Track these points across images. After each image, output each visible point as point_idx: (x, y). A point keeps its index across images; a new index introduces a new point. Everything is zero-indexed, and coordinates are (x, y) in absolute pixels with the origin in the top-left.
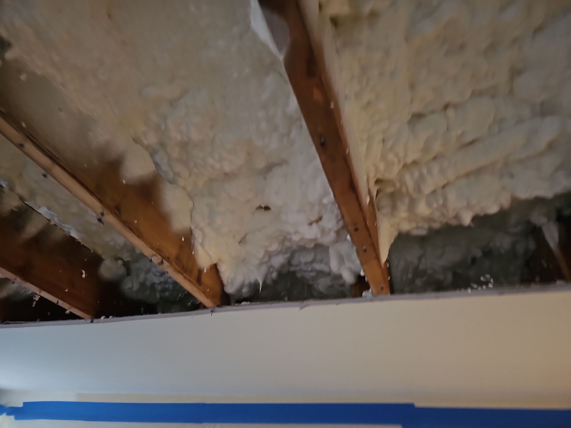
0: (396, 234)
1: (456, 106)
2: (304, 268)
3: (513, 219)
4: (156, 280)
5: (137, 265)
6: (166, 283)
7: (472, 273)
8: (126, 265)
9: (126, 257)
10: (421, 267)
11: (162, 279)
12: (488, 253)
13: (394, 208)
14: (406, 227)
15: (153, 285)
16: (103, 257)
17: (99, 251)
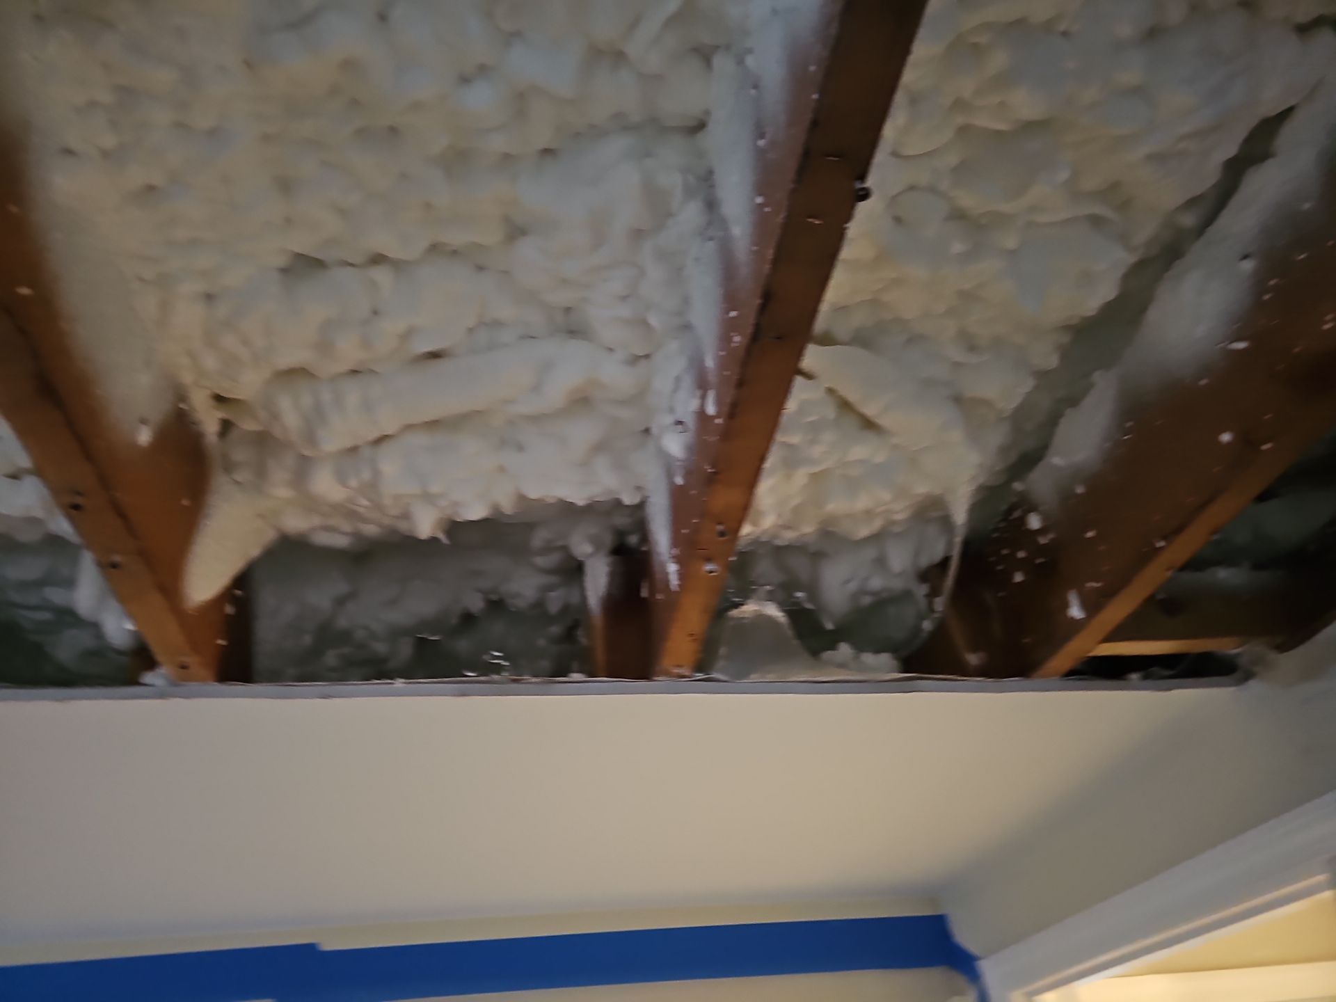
0: (269, 536)
1: (397, 265)
2: (17, 597)
3: (539, 538)
7: (463, 645)
10: (342, 622)
12: (497, 605)
13: (261, 473)
14: (295, 523)
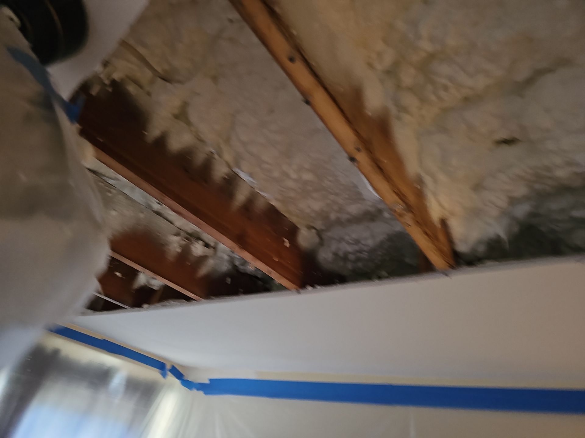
4: (349, 249)
5: (329, 234)
6: (360, 251)
8: (319, 233)
9: (319, 225)
11: (356, 248)
15: (346, 254)
16: (298, 226)
17: (294, 220)
